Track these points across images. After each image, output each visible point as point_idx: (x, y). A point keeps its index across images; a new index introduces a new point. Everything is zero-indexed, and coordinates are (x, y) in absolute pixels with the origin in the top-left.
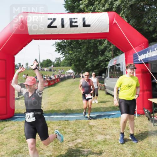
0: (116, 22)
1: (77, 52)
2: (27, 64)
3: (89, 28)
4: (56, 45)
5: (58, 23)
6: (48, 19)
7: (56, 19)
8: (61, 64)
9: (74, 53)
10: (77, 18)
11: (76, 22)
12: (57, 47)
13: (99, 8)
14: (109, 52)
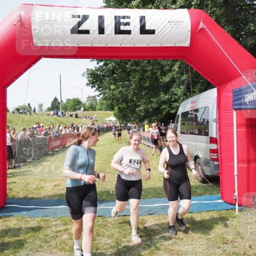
0: (205, 26)
1: (123, 87)
2: (41, 106)
3: (152, 36)
4: (88, 74)
5: (92, 25)
6: (73, 16)
7: (88, 16)
8: (98, 107)
9: (118, 88)
10: (129, 15)
11: (127, 24)
12: (90, 78)
13: (166, 6)
14: (179, 86)
